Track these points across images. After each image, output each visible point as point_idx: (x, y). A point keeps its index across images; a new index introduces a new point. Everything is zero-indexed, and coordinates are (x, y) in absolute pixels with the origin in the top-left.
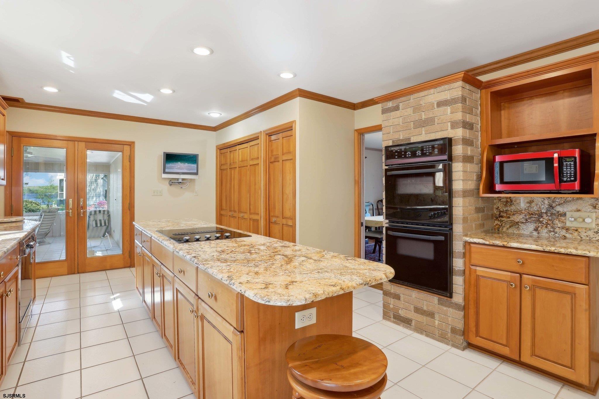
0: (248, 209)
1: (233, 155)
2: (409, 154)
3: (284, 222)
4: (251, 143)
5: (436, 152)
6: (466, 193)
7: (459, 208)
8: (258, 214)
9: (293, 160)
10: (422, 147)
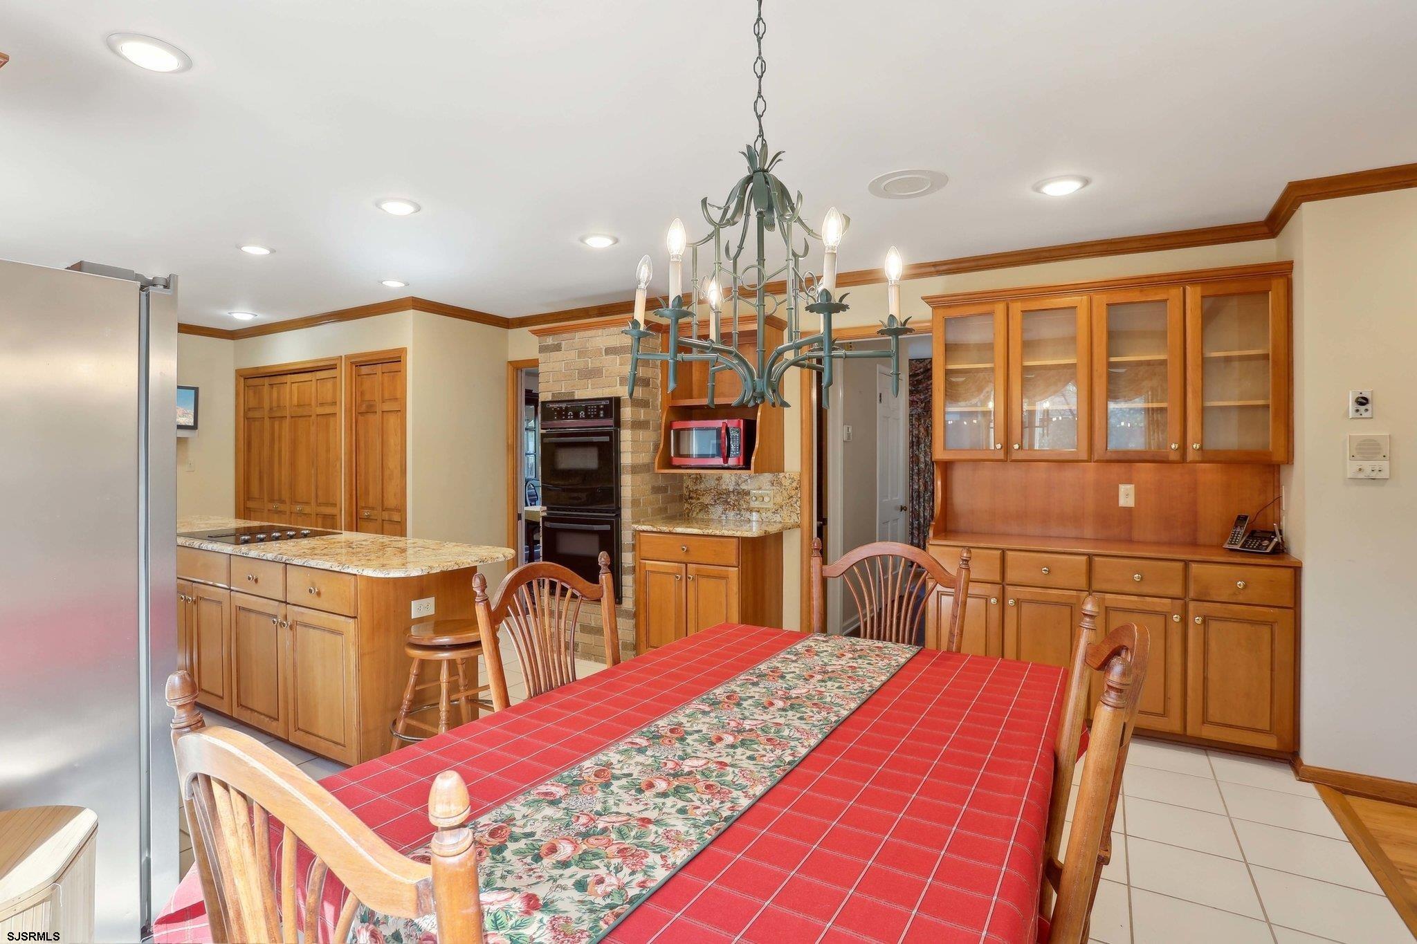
0: (313, 495)
1: (278, 393)
2: (570, 415)
3: (386, 515)
4: (318, 373)
5: (602, 415)
6: (635, 469)
7: (627, 488)
8: (334, 505)
9: (401, 412)
10: (586, 407)
